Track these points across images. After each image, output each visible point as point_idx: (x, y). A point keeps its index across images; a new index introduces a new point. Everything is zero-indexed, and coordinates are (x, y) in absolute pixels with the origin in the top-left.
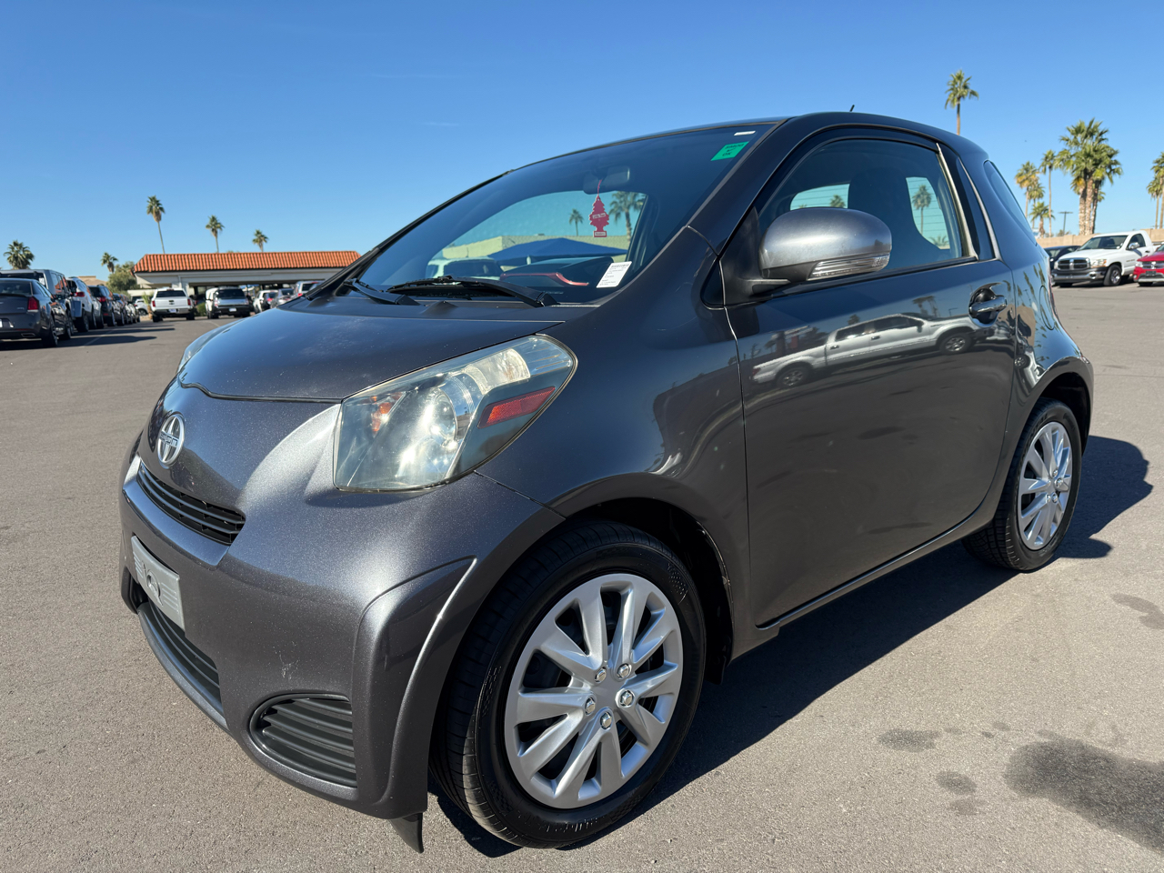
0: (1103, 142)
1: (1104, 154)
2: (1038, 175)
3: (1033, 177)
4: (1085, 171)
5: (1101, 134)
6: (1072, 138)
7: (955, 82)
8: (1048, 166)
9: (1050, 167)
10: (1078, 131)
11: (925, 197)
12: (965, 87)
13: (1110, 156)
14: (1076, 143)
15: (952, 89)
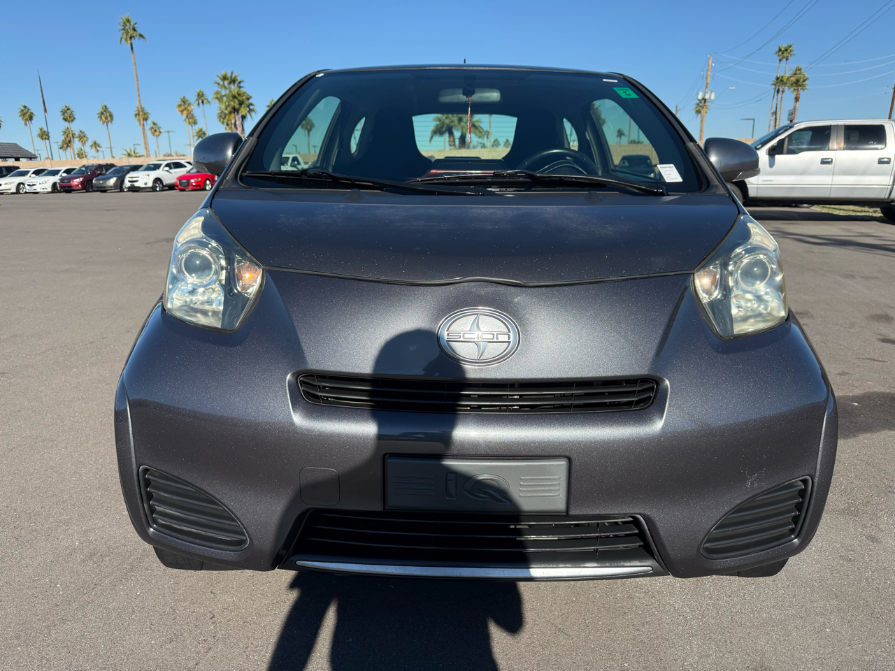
0: (242, 89)
1: (244, 97)
2: (192, 107)
3: (189, 108)
4: (234, 108)
5: (240, 82)
6: (221, 83)
7: (125, 25)
8: (200, 101)
9: (203, 102)
10: (224, 78)
11: (108, 114)
12: (134, 30)
13: (248, 99)
14: (225, 87)
15: (123, 29)
